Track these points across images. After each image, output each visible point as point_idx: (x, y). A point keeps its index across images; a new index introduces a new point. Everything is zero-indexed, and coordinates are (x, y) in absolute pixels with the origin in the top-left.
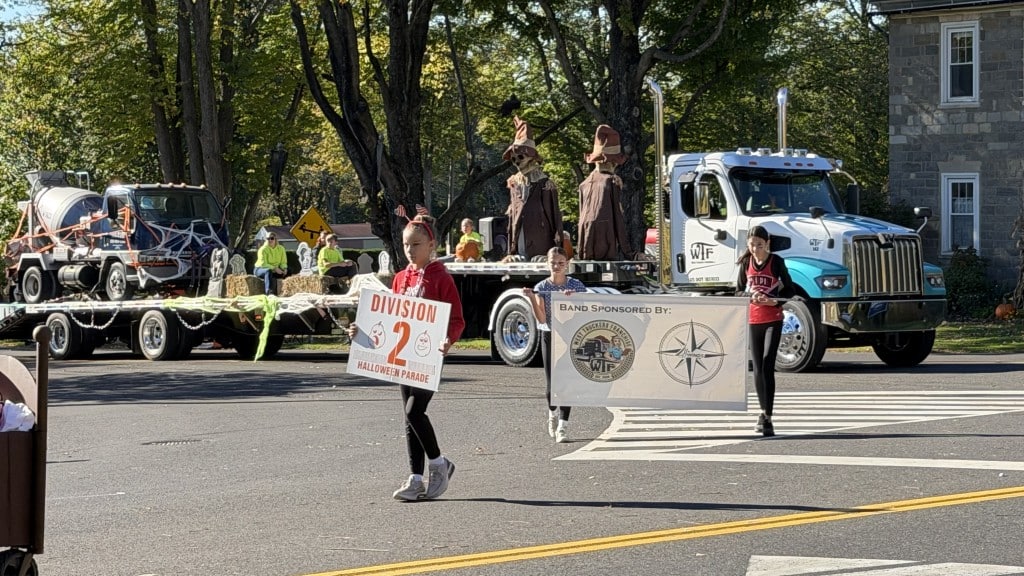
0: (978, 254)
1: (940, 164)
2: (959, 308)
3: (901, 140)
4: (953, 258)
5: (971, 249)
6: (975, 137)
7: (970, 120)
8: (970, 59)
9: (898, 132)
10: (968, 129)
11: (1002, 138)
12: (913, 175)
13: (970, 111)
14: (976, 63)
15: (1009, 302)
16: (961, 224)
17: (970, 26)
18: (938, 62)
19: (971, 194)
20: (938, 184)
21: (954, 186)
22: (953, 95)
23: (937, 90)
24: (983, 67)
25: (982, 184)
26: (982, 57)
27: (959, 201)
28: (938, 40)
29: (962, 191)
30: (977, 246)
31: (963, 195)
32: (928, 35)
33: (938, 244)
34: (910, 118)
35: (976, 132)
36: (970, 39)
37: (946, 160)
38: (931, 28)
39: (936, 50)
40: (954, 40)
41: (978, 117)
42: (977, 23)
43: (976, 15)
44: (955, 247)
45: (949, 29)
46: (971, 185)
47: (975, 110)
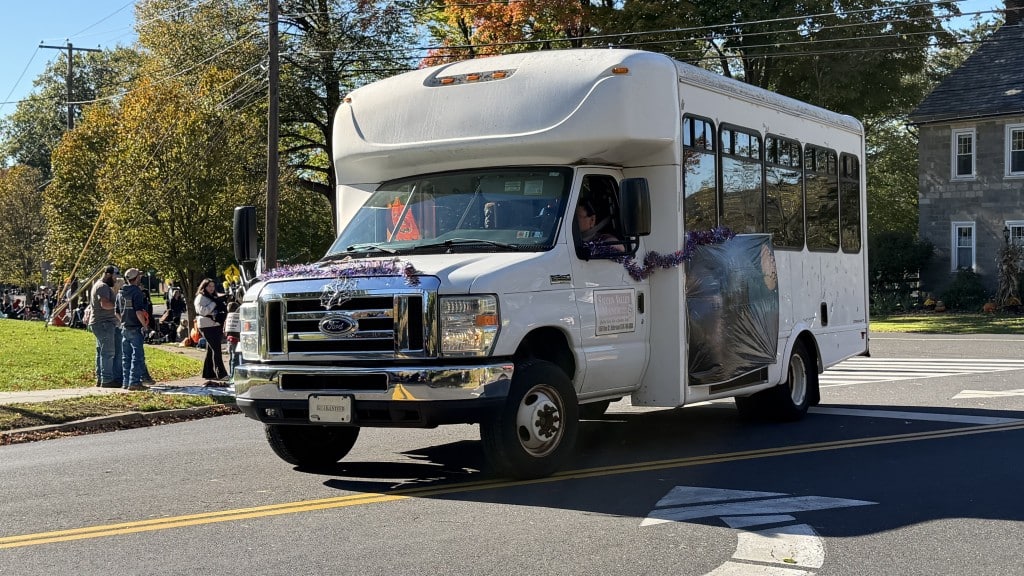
0: (974, 271)
1: (952, 216)
2: (960, 305)
3: (927, 201)
4: (958, 274)
5: (970, 268)
6: (973, 199)
7: (970, 189)
8: (970, 151)
9: (925, 197)
10: (970, 195)
11: (990, 201)
12: (933, 223)
13: (970, 183)
14: (974, 153)
15: (992, 302)
16: (964, 253)
17: (971, 131)
18: (950, 153)
19: (970, 235)
20: (949, 228)
21: (960, 229)
22: (959, 173)
23: (949, 171)
24: (978, 157)
25: (978, 229)
26: (978, 150)
27: (963, 239)
28: (950, 140)
29: (964, 233)
30: (974, 267)
31: (965, 235)
32: (944, 137)
33: (950, 266)
34: (932, 188)
35: (973, 196)
36: (970, 139)
37: (954, 214)
38: (946, 133)
39: (948, 146)
40: (960, 140)
41: (975, 187)
42: (974, 129)
43: (974, 124)
44: (959, 267)
45: (956, 133)
46: (970, 229)
47: (973, 182)
